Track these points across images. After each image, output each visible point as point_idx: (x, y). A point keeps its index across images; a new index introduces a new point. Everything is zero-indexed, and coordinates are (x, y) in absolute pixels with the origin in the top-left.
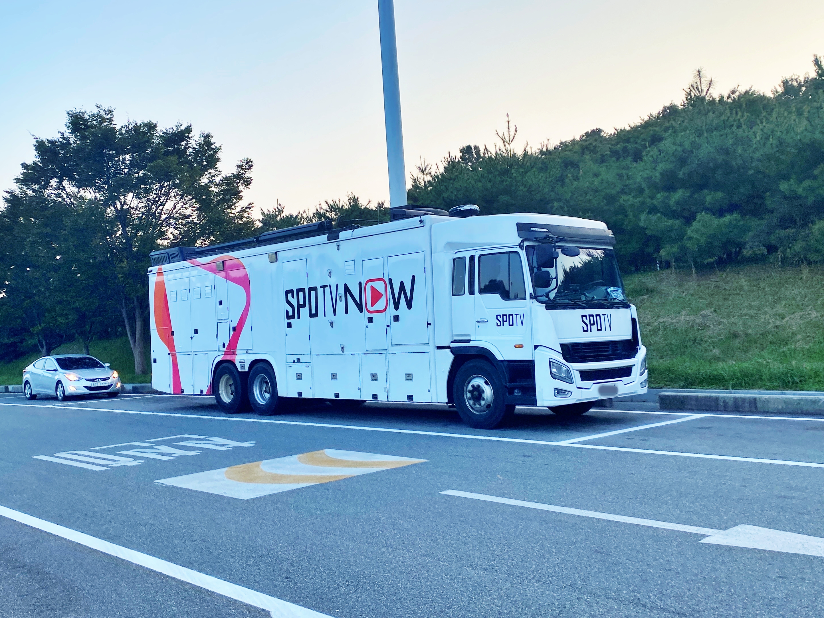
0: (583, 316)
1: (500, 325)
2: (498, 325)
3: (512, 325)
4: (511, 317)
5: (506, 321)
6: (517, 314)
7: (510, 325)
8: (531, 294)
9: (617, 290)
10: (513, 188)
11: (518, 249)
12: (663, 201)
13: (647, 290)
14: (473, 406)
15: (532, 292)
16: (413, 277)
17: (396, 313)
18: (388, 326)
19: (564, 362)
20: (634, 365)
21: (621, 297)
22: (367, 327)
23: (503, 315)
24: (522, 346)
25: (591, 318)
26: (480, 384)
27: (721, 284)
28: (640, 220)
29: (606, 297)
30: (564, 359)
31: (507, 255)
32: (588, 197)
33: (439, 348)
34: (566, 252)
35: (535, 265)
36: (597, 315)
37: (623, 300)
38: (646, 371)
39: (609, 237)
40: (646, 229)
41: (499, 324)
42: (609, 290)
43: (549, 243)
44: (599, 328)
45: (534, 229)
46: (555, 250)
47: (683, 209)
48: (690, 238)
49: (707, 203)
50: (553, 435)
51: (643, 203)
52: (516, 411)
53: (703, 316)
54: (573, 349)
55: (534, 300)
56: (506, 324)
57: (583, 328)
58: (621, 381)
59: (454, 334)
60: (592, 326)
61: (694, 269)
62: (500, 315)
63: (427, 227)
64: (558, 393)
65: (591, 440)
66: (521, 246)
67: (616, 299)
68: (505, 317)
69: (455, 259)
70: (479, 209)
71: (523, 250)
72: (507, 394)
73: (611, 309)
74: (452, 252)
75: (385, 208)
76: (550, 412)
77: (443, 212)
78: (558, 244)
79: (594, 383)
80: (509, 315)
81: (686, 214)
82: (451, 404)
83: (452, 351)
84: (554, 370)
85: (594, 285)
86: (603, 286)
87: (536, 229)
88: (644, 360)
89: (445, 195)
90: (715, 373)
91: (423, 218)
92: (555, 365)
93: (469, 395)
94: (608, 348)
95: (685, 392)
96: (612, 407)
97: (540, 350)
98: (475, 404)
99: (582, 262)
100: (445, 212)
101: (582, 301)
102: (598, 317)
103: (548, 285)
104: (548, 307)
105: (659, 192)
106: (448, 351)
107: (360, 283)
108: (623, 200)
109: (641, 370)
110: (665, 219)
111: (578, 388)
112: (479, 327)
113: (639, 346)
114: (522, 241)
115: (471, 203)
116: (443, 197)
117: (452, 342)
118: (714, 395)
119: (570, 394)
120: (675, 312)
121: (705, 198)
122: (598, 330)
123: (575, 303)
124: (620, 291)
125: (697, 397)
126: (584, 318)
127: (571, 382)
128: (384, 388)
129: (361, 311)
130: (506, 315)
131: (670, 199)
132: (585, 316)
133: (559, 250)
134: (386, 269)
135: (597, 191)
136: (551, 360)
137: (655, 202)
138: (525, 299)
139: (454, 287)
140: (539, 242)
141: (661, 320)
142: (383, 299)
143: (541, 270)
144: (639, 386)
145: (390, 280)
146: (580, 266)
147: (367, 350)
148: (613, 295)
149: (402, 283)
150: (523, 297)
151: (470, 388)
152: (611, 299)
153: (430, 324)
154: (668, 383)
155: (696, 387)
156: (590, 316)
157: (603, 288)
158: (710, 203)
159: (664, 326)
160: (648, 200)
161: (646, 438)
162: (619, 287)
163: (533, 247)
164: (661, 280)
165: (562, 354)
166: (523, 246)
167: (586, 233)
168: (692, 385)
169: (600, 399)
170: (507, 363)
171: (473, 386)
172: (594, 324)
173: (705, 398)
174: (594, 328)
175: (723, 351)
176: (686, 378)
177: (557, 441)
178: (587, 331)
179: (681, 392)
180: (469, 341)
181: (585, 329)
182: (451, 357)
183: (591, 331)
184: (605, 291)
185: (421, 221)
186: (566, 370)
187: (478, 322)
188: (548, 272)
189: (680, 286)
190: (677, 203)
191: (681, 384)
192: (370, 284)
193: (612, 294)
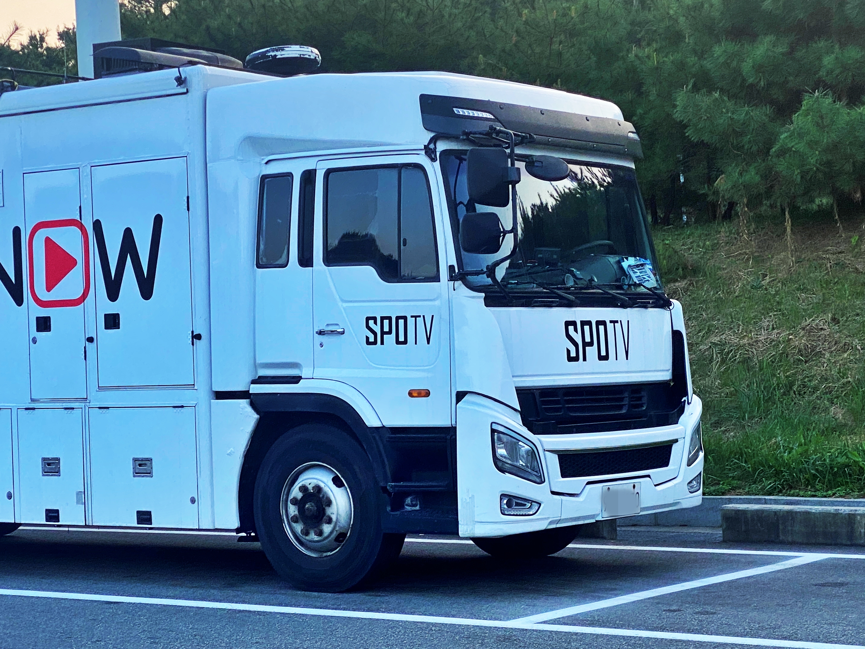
0: (568, 324)
1: (375, 343)
2: (368, 343)
3: (405, 342)
4: (401, 322)
5: (390, 332)
6: (416, 317)
7: (398, 342)
8: (451, 268)
9: (642, 265)
10: (381, 15)
11: (422, 159)
12: (726, 64)
13: (685, 268)
14: (304, 538)
15: (455, 263)
16: (158, 220)
17: (112, 308)
18: (90, 340)
19: (524, 431)
20: (676, 441)
21: (652, 282)
22: (34, 341)
23: (383, 319)
24: (427, 394)
25: (587, 328)
26: (322, 485)
27: (847, 258)
28: (675, 106)
29: (617, 280)
30: (524, 424)
31: (394, 173)
32: (555, 47)
33: (220, 395)
34: (535, 170)
35: (464, 196)
36: (598, 323)
37: (655, 288)
38: (702, 454)
39: (627, 138)
40: (685, 126)
41: (372, 339)
42: (625, 264)
43: (495, 146)
44: (603, 353)
45: (461, 112)
46: (513, 164)
47: (770, 85)
48: (783, 152)
49: (822, 73)
50: (497, 605)
51: (681, 66)
52: (404, 550)
53: (809, 331)
54: (545, 403)
55: (458, 283)
56: (390, 339)
57: (568, 351)
58: (649, 476)
59: (259, 361)
60: (587, 348)
61: (788, 225)
62: (375, 319)
63: (196, 94)
64: (509, 504)
65: (587, 613)
66: (429, 152)
67: (640, 285)
68: (386, 322)
69: (264, 178)
70: (319, 59)
71: (433, 160)
72: (389, 509)
73: (629, 309)
74: (258, 160)
75: (48, 49)
76: (480, 552)
77: (230, 61)
78: (518, 151)
79: (589, 483)
80: (398, 318)
81: (777, 94)
82: (244, 534)
83: (253, 405)
84: (501, 451)
85: (591, 249)
86: (612, 251)
87: (466, 112)
88: (697, 430)
89: (214, 23)
90: (842, 460)
91: (186, 71)
92: (505, 438)
93: (293, 510)
94: (622, 399)
95: (776, 502)
96: (614, 538)
97: (468, 402)
98: (307, 534)
99: (556, 195)
100: (234, 62)
101: (568, 289)
102: (601, 328)
103: (496, 248)
104: (490, 302)
105: (719, 41)
106: (244, 403)
107: (17, 232)
108: (636, 56)
109: (690, 453)
110: (730, 104)
111: (553, 493)
112: (321, 345)
113: (686, 394)
114: (433, 140)
115: (302, 43)
116: (208, 28)
117: (254, 382)
118: (845, 509)
119: (536, 507)
120: (746, 323)
121: (819, 59)
122: (601, 358)
123: (552, 294)
124: (648, 267)
125: (807, 513)
126: (571, 328)
127: (538, 480)
128: (78, 493)
129: (19, 301)
130: (390, 318)
131: (743, 61)
132: (574, 323)
133: (521, 165)
134: (86, 196)
135: (572, 33)
136: (495, 427)
137: (708, 64)
138: (436, 278)
139: (262, 247)
140: (472, 142)
141: (715, 339)
142: (77, 273)
143: (474, 210)
144: (686, 487)
145: (97, 225)
146: (551, 203)
147: (33, 400)
148: (633, 276)
149: (128, 234)
150: (433, 273)
151: (296, 493)
152: (629, 285)
153: (198, 337)
154: (735, 483)
155: (801, 493)
156: (583, 323)
157: (612, 259)
158: (830, 72)
159: (721, 352)
160: (692, 60)
161: (709, 608)
162: (646, 259)
163: (458, 155)
164: (715, 247)
165: (521, 413)
166: (434, 151)
167: (580, 128)
168: (791, 488)
169: (599, 518)
170: (388, 435)
171: (304, 489)
172: (591, 344)
173: (826, 515)
174: (592, 351)
175: (852, 411)
176: (778, 473)
177: (508, 619)
178: (576, 359)
179: (766, 502)
180: (296, 380)
181: (573, 354)
182: (252, 417)
183: (585, 359)
184: (615, 266)
185: (180, 81)
186: (527, 452)
187: (321, 333)
188: (494, 218)
189: (759, 260)
190: (759, 68)
191: (769, 484)
192: (42, 235)
193: (631, 273)
